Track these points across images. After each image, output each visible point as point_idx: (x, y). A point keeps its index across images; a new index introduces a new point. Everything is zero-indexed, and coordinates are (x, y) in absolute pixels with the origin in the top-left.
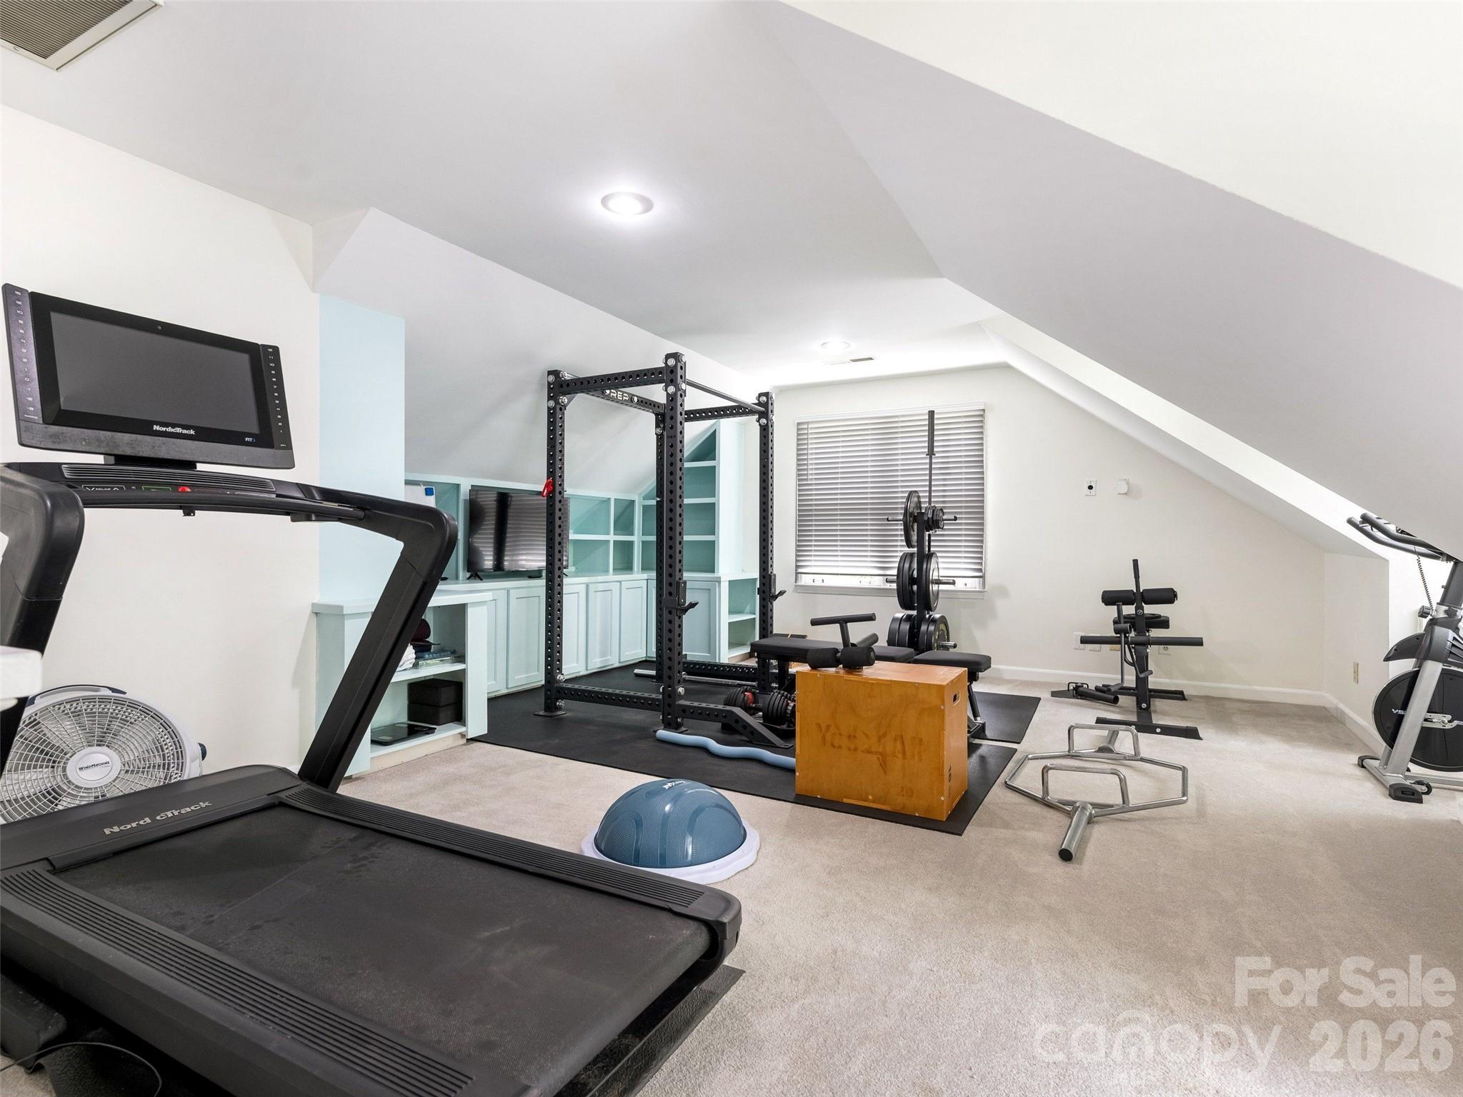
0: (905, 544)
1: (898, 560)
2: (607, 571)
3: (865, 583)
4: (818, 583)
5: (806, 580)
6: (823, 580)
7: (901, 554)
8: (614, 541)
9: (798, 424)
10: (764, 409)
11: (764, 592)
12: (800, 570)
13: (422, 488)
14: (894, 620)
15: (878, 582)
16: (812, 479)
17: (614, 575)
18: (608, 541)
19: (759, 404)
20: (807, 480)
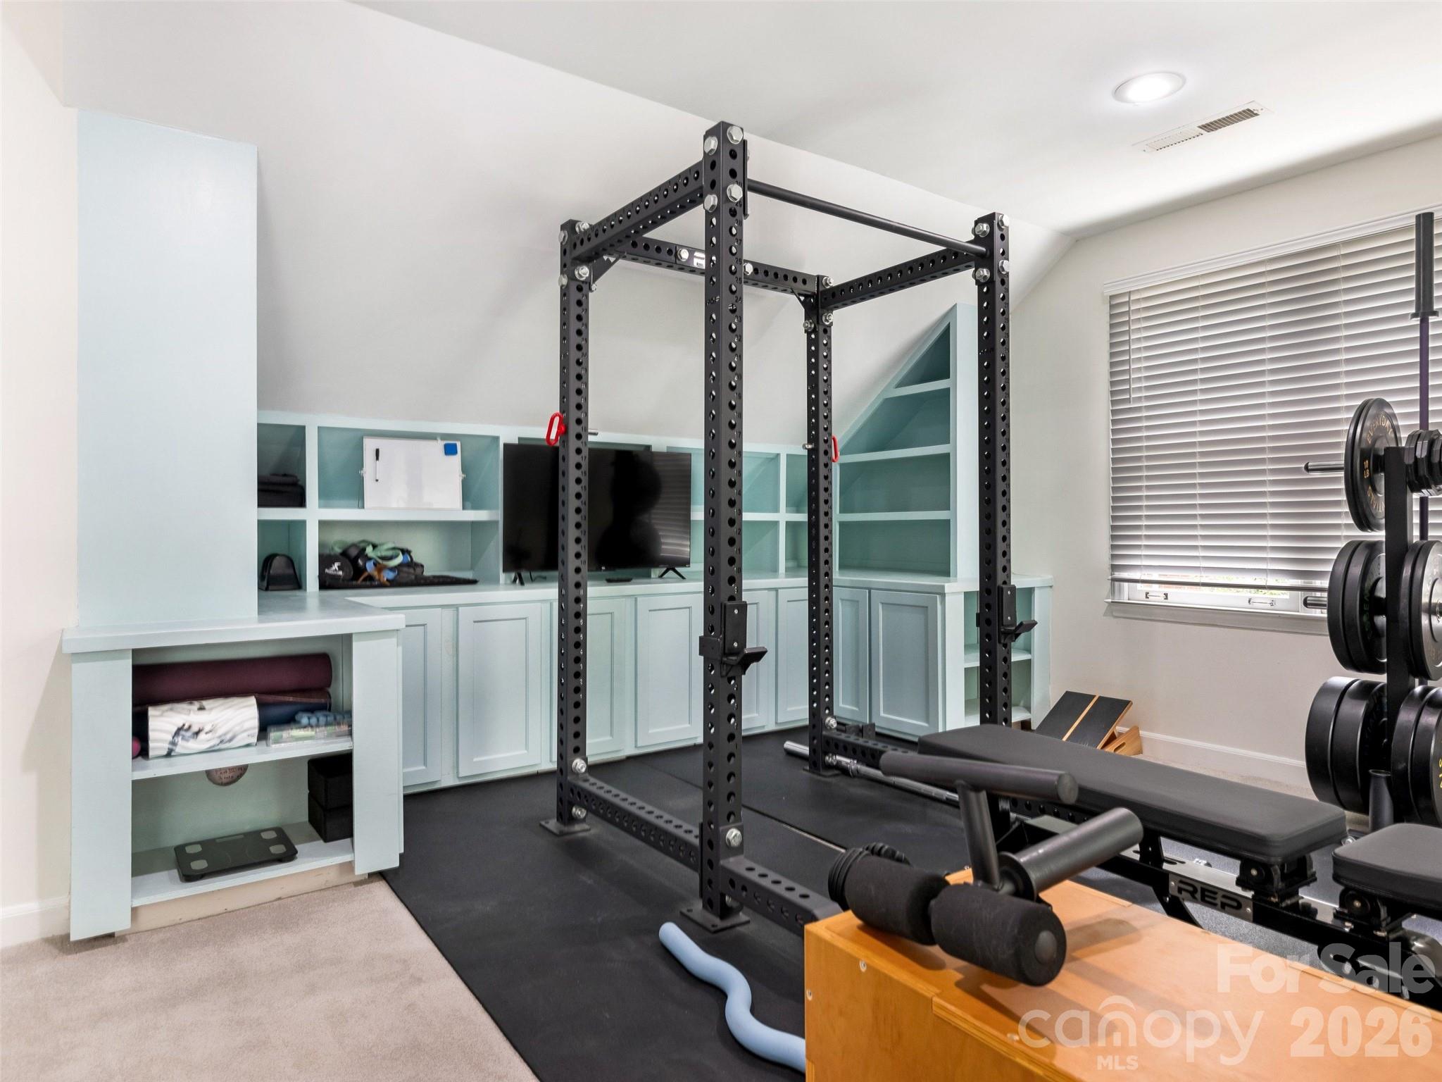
0: (1351, 521)
1: (1334, 556)
2: (774, 570)
3: (1262, 602)
4: (1159, 600)
5: (1128, 593)
6: (1166, 595)
7: (1342, 545)
8: (787, 522)
9: (1112, 297)
10: (984, 249)
11: (988, 622)
12: (1118, 575)
13: (440, 445)
14: (1325, 691)
15: (1287, 603)
16: (1140, 399)
17: (787, 576)
18: (776, 523)
19: (977, 240)
20: (1128, 401)
